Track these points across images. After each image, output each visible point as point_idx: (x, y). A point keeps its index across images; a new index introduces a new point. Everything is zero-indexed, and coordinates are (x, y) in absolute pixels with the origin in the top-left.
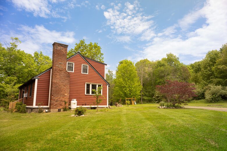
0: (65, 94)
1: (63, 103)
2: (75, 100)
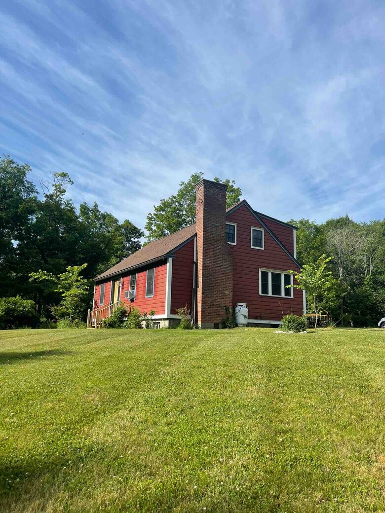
0: (225, 292)
1: (222, 311)
2: (244, 305)
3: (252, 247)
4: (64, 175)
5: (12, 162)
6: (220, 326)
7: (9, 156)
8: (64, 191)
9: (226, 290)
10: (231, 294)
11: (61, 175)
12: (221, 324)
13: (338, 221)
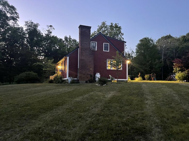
1: (89, 76)
2: (99, 74)
3: (104, 51)
4: (51, 26)
5: (32, 23)
6: (88, 82)
7: (31, 20)
8: (51, 32)
9: (91, 68)
10: (93, 70)
11: (50, 26)
12: (88, 81)
13: (166, 37)
